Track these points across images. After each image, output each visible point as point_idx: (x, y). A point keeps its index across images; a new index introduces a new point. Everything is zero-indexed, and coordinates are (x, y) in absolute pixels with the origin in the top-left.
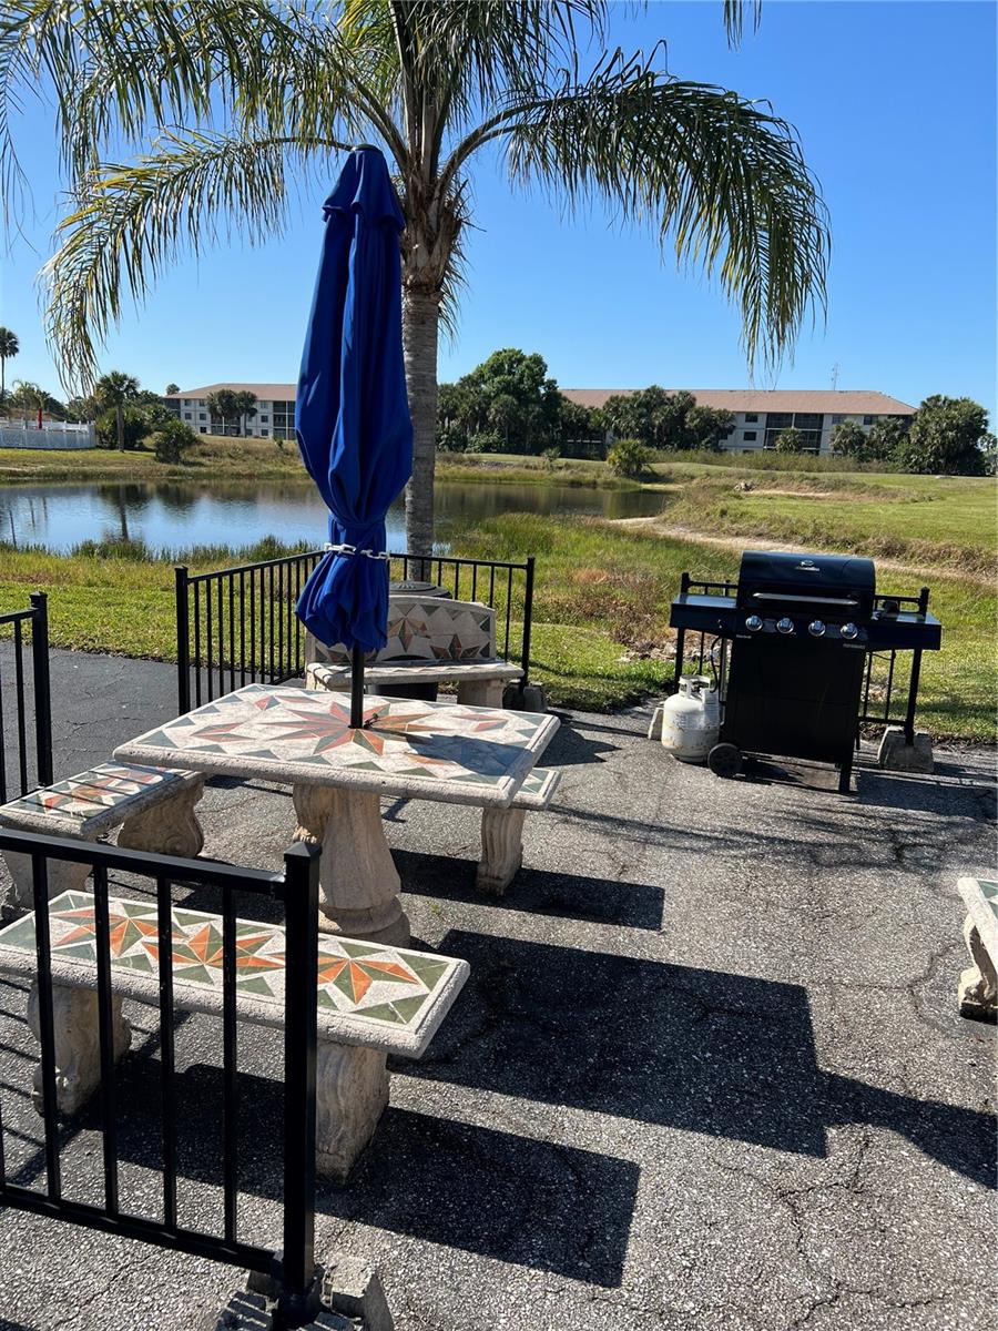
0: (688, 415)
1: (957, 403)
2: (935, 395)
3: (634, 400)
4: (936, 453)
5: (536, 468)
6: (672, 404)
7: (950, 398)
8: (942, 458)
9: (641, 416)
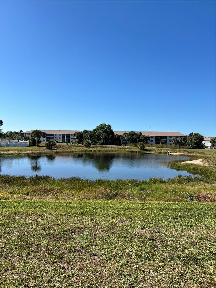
0: (141, 137)
1: (197, 134)
2: (192, 132)
3: (129, 134)
4: (195, 144)
5: (120, 148)
6: (137, 134)
7: (195, 133)
8: (196, 145)
9: (131, 137)
